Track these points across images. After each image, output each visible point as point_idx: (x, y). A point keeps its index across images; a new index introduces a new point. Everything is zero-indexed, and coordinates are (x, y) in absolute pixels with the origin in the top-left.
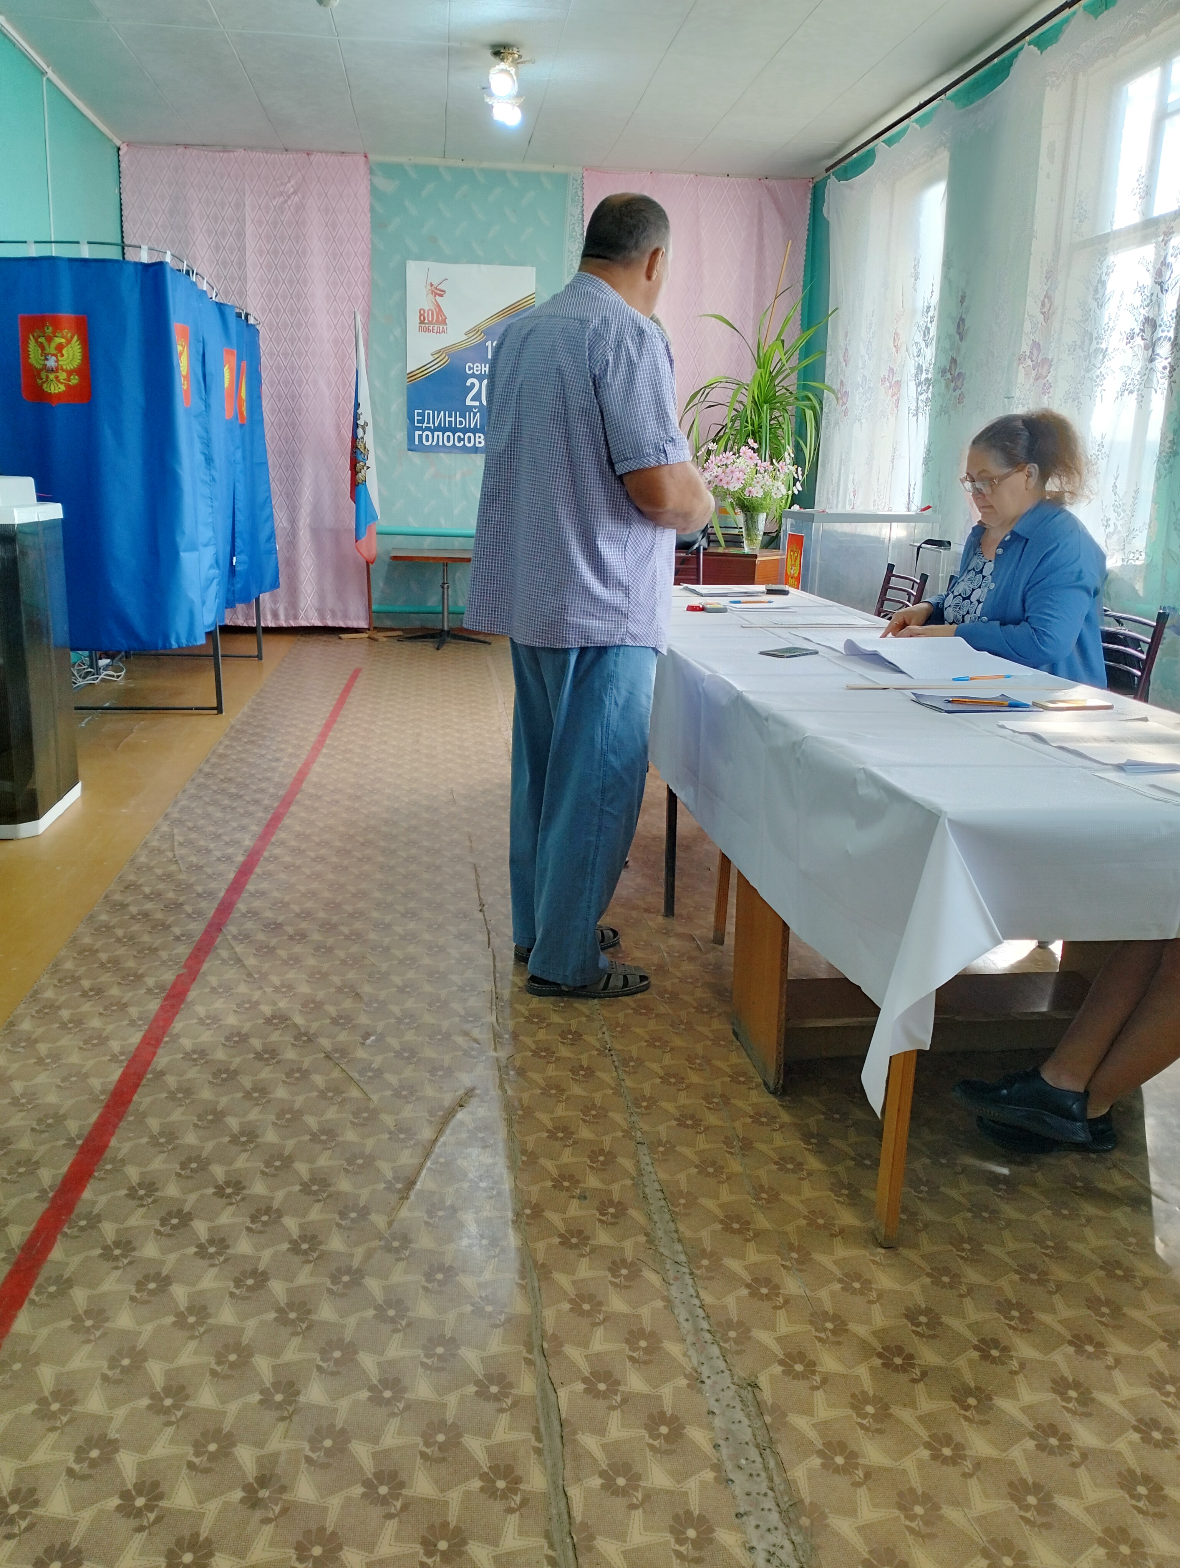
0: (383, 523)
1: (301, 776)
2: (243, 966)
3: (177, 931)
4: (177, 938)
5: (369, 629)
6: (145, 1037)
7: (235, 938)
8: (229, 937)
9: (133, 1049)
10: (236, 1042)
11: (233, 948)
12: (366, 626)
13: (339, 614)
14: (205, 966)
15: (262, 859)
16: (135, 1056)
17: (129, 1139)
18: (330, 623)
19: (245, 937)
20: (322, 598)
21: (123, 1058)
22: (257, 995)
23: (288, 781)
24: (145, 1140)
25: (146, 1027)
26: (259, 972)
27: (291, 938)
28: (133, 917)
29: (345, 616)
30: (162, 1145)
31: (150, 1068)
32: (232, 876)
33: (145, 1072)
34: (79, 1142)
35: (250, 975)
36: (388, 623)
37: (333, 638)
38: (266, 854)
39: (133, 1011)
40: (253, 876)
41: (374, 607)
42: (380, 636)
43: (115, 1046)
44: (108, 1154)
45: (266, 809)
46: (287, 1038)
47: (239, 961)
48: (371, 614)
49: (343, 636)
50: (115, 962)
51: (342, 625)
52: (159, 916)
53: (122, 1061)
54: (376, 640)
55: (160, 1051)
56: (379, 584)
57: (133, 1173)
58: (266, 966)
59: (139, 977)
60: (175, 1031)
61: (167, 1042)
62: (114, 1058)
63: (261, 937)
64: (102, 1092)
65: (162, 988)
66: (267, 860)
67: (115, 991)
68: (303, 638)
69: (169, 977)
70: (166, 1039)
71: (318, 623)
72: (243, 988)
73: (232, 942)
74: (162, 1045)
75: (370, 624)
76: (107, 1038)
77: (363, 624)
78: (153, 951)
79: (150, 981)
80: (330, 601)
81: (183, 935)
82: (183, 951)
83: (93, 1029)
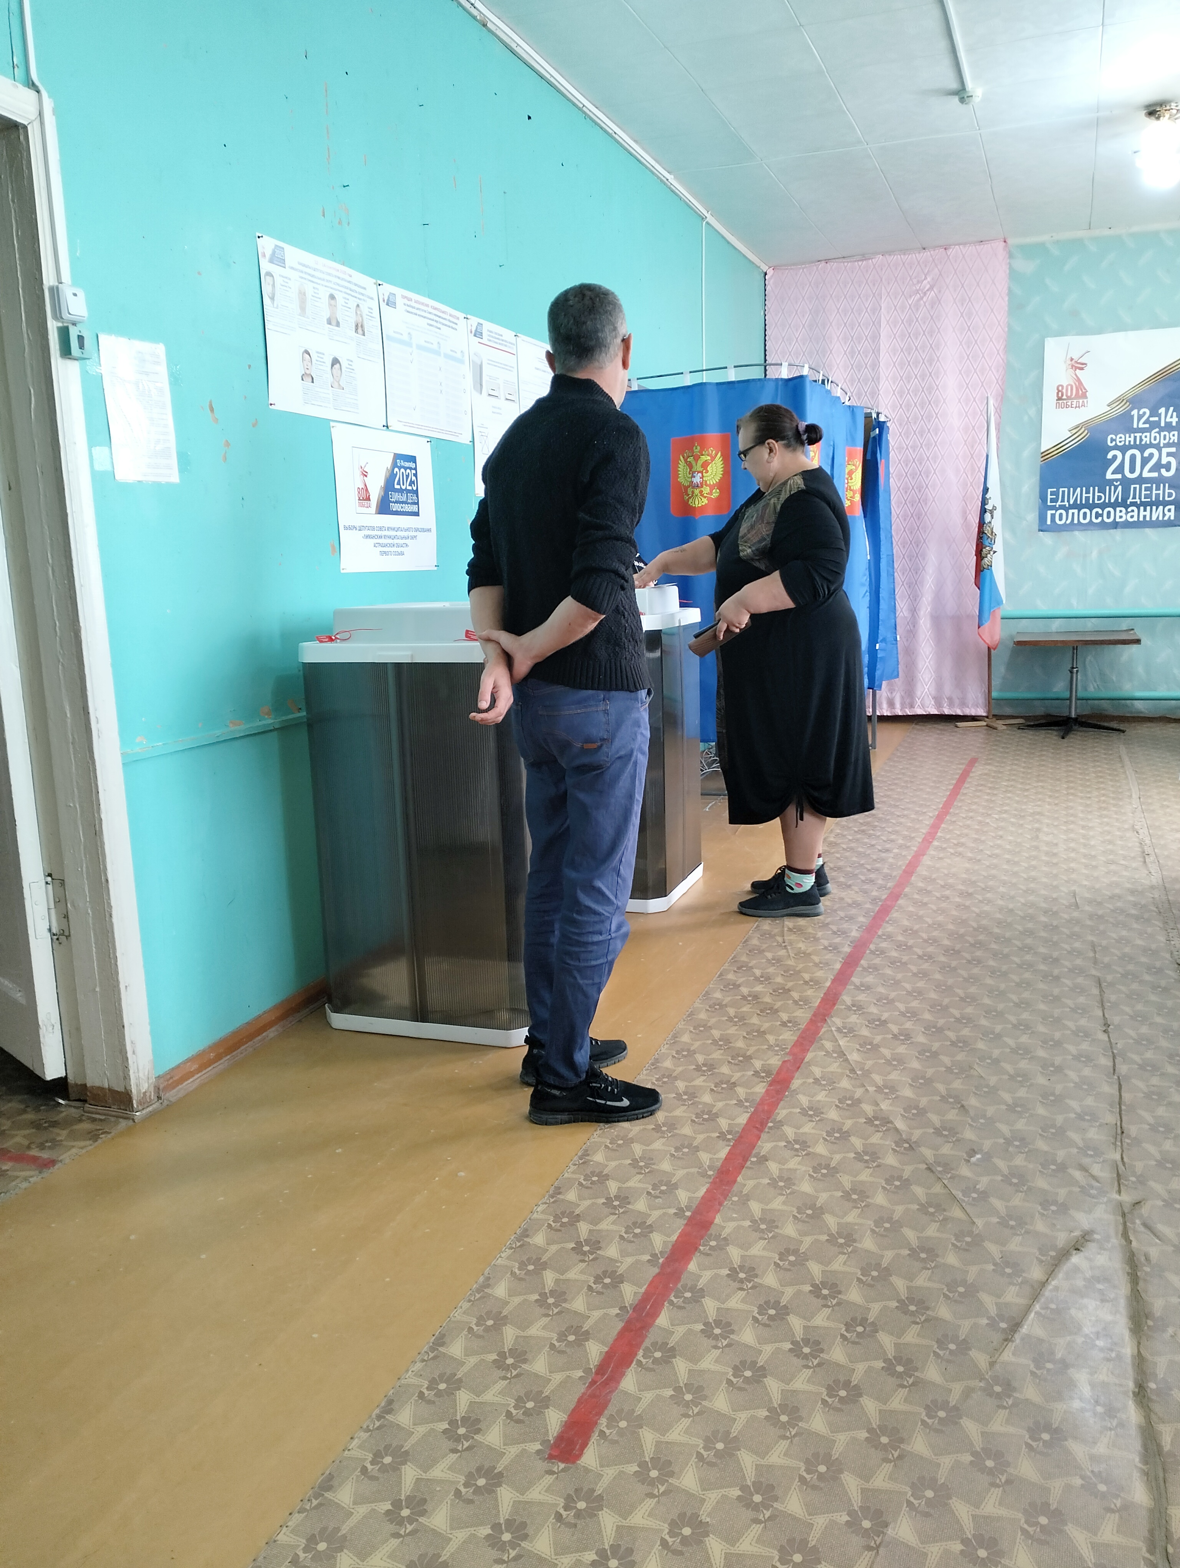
0: (1008, 608)
1: (910, 870)
2: (847, 1060)
3: (784, 1017)
4: (784, 1024)
5: (987, 717)
6: (750, 1119)
7: (839, 1030)
8: (833, 1029)
9: (739, 1129)
10: (836, 1138)
11: (837, 1041)
12: (984, 714)
13: (957, 702)
14: (809, 1056)
15: (868, 952)
16: (741, 1137)
17: (733, 1219)
18: (947, 712)
19: (849, 1031)
20: (939, 686)
21: (729, 1137)
22: (859, 1093)
23: (897, 873)
24: (747, 1223)
25: (752, 1110)
26: (862, 1069)
27: (895, 1037)
28: (744, 998)
29: (963, 704)
30: (762, 1231)
31: (754, 1152)
32: (838, 966)
33: (750, 1155)
34: (688, 1214)
35: (853, 1071)
36: (1008, 711)
37: (950, 727)
38: (872, 947)
39: (741, 1091)
40: (859, 969)
41: (994, 694)
42: (999, 724)
43: (724, 1123)
44: (713, 1230)
45: (874, 900)
46: (887, 1143)
47: (842, 1054)
48: (990, 700)
49: (959, 724)
50: (726, 1040)
51: (959, 713)
52: (767, 999)
53: (729, 1140)
54: (995, 729)
55: (764, 1136)
56: (1000, 670)
57: (735, 1253)
58: (869, 1063)
59: (748, 1058)
60: (779, 1118)
61: (770, 1128)
62: (722, 1136)
63: (865, 1032)
64: (710, 1168)
65: (768, 1073)
66: (872, 952)
67: (725, 1070)
68: (918, 727)
69: (775, 1062)
70: (770, 1124)
71: (934, 712)
72: (845, 1083)
73: (835, 1033)
74: (766, 1130)
75: (989, 712)
76: (717, 1115)
77: (981, 712)
78: (762, 1034)
79: (758, 1064)
80: (948, 689)
81: (790, 1022)
82: (789, 1037)
83: (705, 1104)
